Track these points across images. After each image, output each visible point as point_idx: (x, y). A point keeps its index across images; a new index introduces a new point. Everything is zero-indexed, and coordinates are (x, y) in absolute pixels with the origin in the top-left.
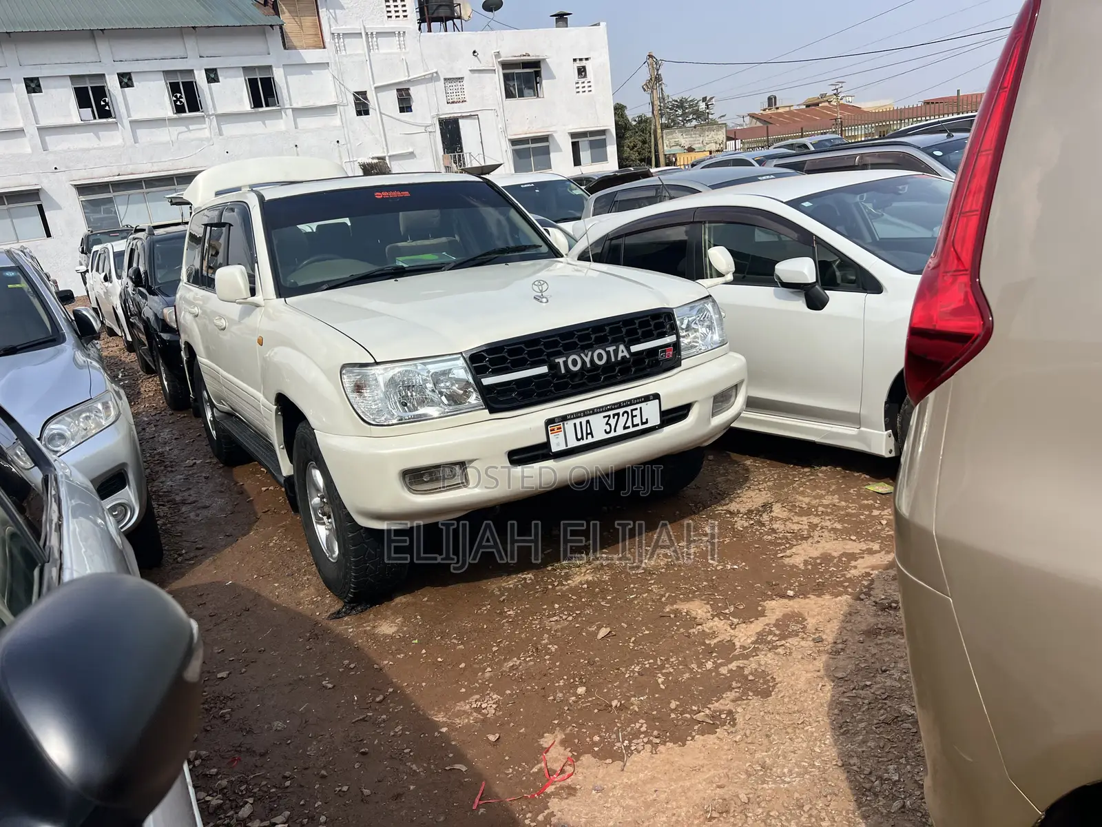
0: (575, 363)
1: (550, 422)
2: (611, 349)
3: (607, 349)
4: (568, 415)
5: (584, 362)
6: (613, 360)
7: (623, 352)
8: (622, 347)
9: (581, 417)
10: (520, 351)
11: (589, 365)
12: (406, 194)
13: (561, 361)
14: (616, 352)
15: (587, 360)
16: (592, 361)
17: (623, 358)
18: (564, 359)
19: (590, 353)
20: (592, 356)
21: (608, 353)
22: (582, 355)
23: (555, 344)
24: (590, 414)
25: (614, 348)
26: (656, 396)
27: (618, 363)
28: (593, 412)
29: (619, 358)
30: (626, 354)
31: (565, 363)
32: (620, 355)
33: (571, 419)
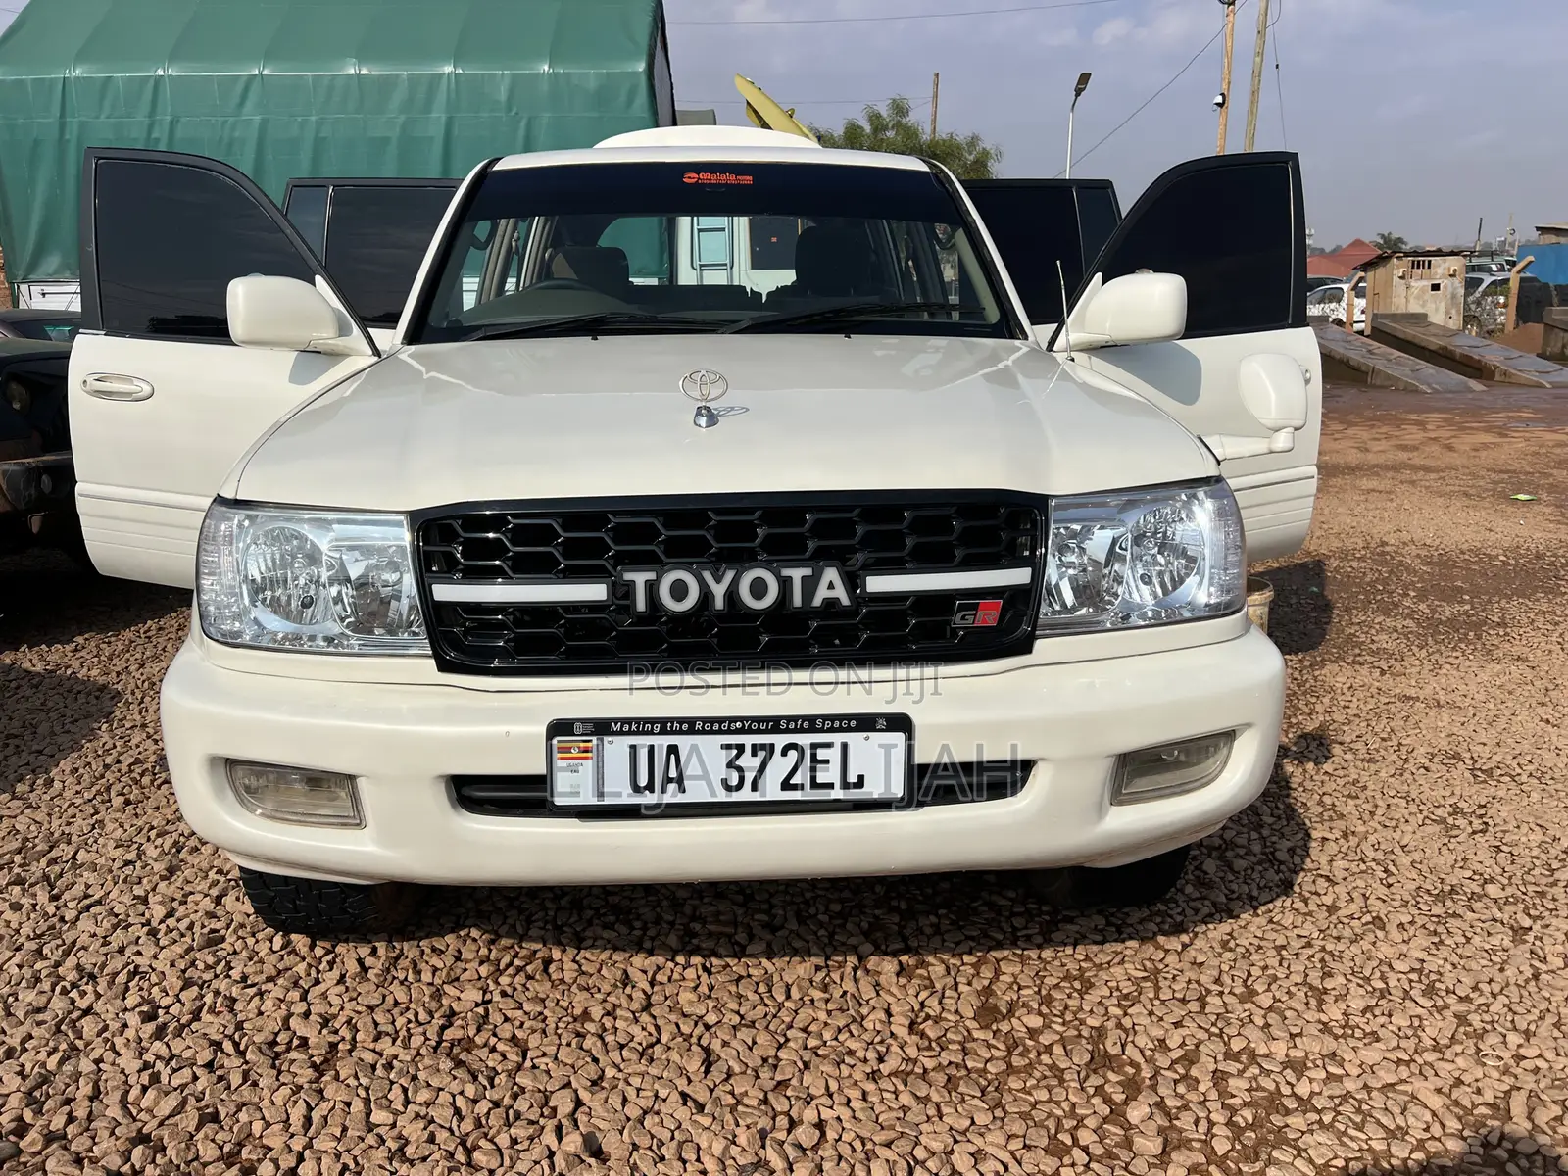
0: (679, 591)
1: (559, 728)
2: (797, 574)
3: (786, 572)
4: (616, 721)
5: (706, 596)
6: (797, 601)
7: (831, 586)
8: (831, 574)
9: (651, 733)
10: (545, 535)
11: (719, 604)
12: (748, 180)
13: (640, 578)
14: (810, 585)
15: (719, 591)
16: (732, 595)
17: (831, 603)
18: (651, 576)
19: (729, 576)
20: (735, 582)
21: (785, 584)
22: (707, 576)
23: (648, 534)
24: (681, 732)
25: (808, 572)
26: (900, 723)
27: (807, 612)
28: (691, 726)
29: (817, 602)
30: (841, 594)
31: (652, 588)
32: (822, 594)
33: (621, 733)
